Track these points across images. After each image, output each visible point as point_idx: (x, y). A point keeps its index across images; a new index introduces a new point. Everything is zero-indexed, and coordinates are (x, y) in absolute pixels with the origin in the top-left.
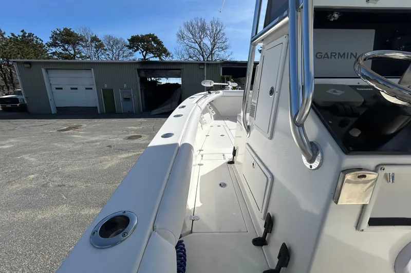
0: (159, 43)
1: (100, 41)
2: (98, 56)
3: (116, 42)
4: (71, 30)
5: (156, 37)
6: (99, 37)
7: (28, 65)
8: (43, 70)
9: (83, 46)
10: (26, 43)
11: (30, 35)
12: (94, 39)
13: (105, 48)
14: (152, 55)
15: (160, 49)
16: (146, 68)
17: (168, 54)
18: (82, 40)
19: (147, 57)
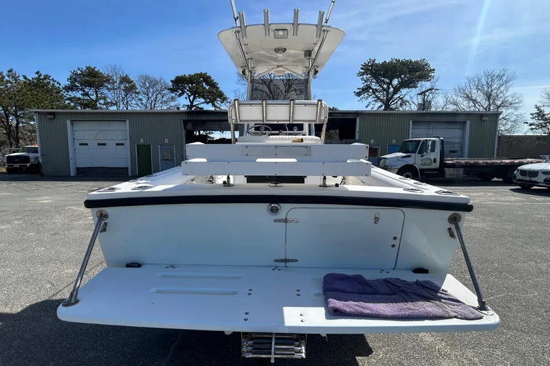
0: (213, 85)
1: (133, 81)
2: (127, 102)
3: (154, 83)
4: (96, 69)
5: (209, 77)
6: (131, 78)
7: (52, 117)
8: (69, 123)
9: (108, 89)
10: (40, 87)
11: (47, 77)
12: (125, 80)
13: (137, 91)
14: (202, 100)
15: (214, 94)
16: (194, 119)
17: (224, 99)
18: (108, 81)
19: (195, 103)
